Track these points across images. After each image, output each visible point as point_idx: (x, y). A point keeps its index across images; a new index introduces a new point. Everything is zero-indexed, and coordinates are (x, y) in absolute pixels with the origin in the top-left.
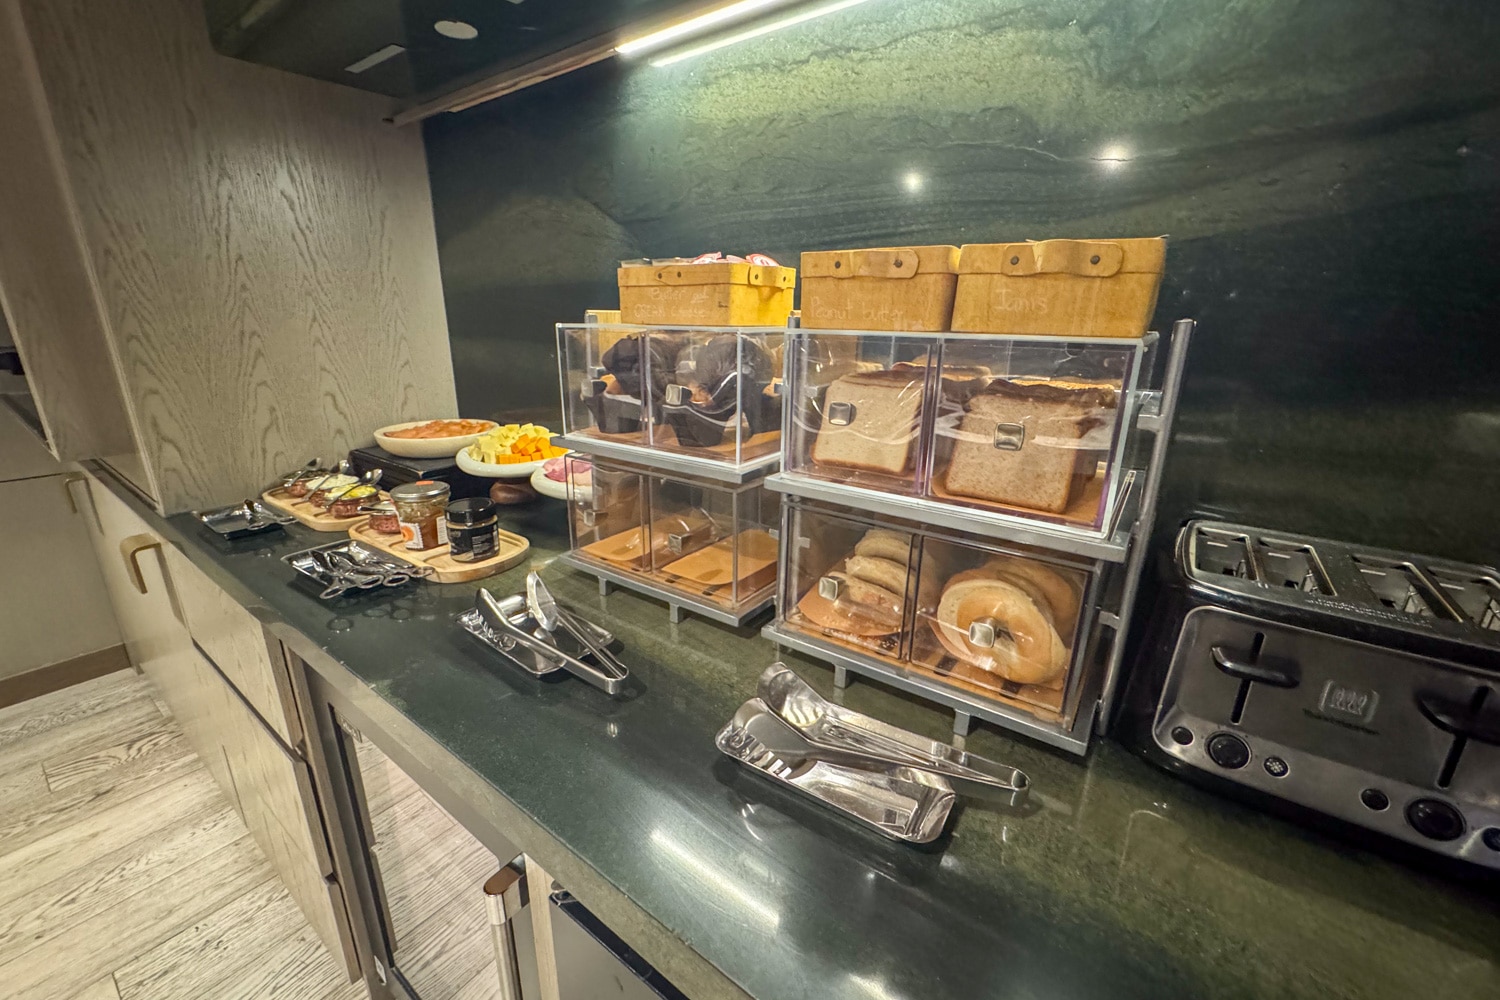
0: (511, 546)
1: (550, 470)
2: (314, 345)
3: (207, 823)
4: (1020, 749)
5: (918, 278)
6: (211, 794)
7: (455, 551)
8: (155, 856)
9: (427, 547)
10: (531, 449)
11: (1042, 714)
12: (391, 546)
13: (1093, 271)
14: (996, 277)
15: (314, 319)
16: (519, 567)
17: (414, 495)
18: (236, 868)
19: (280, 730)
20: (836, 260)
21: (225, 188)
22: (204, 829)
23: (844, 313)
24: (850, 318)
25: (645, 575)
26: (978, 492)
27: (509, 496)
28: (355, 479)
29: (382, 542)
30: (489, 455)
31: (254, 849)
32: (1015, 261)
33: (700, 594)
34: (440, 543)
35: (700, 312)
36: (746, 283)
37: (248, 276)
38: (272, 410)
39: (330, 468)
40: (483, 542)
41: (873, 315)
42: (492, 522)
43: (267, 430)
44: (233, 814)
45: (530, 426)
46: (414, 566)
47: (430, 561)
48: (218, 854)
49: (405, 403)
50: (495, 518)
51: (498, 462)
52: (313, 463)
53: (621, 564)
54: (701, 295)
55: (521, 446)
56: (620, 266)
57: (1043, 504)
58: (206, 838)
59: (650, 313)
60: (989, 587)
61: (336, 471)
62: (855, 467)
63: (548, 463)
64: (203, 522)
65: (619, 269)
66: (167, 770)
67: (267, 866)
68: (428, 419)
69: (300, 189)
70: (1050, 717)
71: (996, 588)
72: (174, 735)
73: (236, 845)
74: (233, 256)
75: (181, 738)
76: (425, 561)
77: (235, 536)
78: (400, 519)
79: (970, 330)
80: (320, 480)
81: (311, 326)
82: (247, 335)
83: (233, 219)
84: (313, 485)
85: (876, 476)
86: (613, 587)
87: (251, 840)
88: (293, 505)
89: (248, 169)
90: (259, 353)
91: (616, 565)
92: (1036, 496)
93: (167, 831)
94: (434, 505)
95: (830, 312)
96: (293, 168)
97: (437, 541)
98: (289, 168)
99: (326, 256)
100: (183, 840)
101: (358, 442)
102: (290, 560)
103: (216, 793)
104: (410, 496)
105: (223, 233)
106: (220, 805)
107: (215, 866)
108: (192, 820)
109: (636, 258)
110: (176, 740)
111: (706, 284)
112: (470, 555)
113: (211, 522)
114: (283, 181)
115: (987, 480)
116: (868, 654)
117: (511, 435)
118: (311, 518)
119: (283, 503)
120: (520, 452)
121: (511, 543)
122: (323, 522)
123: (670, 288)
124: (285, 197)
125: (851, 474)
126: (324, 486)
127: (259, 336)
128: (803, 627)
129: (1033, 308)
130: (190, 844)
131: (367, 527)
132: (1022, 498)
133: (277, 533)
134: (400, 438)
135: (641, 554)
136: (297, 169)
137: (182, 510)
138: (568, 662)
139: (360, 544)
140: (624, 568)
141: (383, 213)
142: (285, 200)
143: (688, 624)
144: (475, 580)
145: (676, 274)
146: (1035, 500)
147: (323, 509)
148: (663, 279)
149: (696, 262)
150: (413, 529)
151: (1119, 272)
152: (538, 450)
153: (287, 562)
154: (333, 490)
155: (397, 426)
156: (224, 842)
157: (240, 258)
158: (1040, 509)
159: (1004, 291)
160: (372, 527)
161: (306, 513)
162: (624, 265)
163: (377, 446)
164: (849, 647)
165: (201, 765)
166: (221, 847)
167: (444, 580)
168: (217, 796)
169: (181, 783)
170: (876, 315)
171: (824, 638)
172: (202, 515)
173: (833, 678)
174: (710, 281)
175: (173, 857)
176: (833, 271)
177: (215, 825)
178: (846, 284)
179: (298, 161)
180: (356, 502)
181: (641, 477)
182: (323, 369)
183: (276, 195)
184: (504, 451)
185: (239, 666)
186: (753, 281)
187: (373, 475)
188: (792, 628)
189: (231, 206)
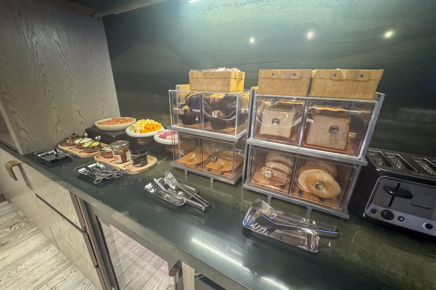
0: (152, 161)
1: (160, 135)
2: (71, 94)
3: (44, 250)
4: (326, 217)
5: (301, 79)
6: (44, 241)
7: (135, 163)
8: (27, 263)
9: (123, 162)
10: (151, 128)
11: (334, 207)
12: (110, 162)
13: (361, 79)
14: (328, 80)
15: (70, 85)
16: (155, 167)
17: (118, 146)
18: (57, 263)
19: (76, 223)
20: (273, 72)
21: (35, 39)
22: (43, 252)
23: (274, 89)
24: (276, 91)
25: (200, 169)
26: (317, 144)
27: (143, 142)
28: (91, 139)
29: (107, 161)
30: (137, 130)
31: (62, 257)
32: (335, 75)
33: (219, 174)
34: (127, 160)
35: (219, 87)
36: (234, 78)
37: (46, 71)
38: (58, 117)
39: (81, 136)
40: (144, 160)
41: (284, 90)
42: (146, 154)
43: (57, 123)
44: (53, 246)
45: (148, 120)
46: (122, 170)
47: (126, 167)
48: (50, 260)
49: (103, 112)
50: (146, 153)
51: (141, 132)
52: (74, 134)
53: (191, 166)
54: (220, 82)
55: (148, 127)
56: (190, 71)
57: (339, 148)
58: (45, 255)
59: (201, 87)
60: (317, 172)
61: (83, 137)
62: (273, 136)
63: (158, 132)
64: (39, 157)
65: (189, 72)
66: (26, 234)
67: (68, 261)
68: (111, 118)
69: (62, 39)
70: (336, 208)
71: (320, 172)
72: (27, 222)
73: (56, 256)
74: (40, 63)
75: (29, 223)
76: (124, 167)
77: (52, 162)
78: (113, 153)
79: (317, 96)
80: (79, 140)
81: (69, 88)
82: (47, 92)
83: (38, 51)
84: (77, 142)
85: (280, 138)
86: (189, 173)
87: (61, 253)
88: (70, 149)
89: (43, 33)
90: (52, 98)
91: (190, 166)
92: (336, 146)
93: (30, 255)
94: (124, 149)
95: (269, 89)
96: (59, 32)
97: (126, 160)
98: (57, 31)
99: (72, 63)
100: (36, 257)
101: (88, 126)
102: (77, 169)
103: (45, 240)
104: (117, 146)
105: (35, 54)
106: (48, 244)
107: (50, 264)
108: (38, 250)
109: (196, 69)
110: (27, 224)
111: (222, 78)
112: (140, 165)
113: (42, 156)
114: (55, 36)
115: (320, 141)
116: (277, 191)
117: (143, 123)
118: (79, 154)
119: (66, 148)
120: (147, 129)
121: (151, 159)
122: (83, 155)
123: (209, 79)
124: (57, 42)
125: (272, 138)
126: (81, 142)
127: (52, 92)
128: (255, 184)
129: (339, 90)
130: (39, 258)
131: (100, 156)
132: (332, 147)
133: (68, 159)
134: (103, 124)
135: (199, 162)
136: (60, 32)
137: (29, 152)
138: (187, 201)
139: (100, 162)
140: (192, 167)
141: (91, 48)
142: (57, 44)
143: (216, 184)
144: (143, 173)
145: (211, 74)
146: (336, 147)
147: (82, 150)
148: (206, 76)
149: (217, 71)
150: (119, 157)
151: (369, 80)
152: (153, 128)
153: (76, 170)
154: (85, 144)
155: (102, 120)
156: (51, 256)
157: (42, 64)
158: (338, 150)
159: (330, 84)
160: (102, 156)
161: (76, 152)
162: (191, 71)
163: (95, 127)
164: (271, 189)
165: (38, 231)
166: (51, 257)
167: (133, 173)
168: (46, 241)
169: (32, 238)
170: (285, 90)
171: (262, 187)
172: (38, 154)
173: (267, 199)
174: (224, 77)
175: (34, 262)
176: (271, 76)
177: (47, 251)
178: (275, 80)
179: (60, 30)
180: (94, 147)
181: (199, 139)
182: (75, 102)
183: (54, 42)
184: (142, 129)
185: (58, 203)
186: (236, 77)
187: (98, 138)
188: (252, 184)
189: (37, 46)
